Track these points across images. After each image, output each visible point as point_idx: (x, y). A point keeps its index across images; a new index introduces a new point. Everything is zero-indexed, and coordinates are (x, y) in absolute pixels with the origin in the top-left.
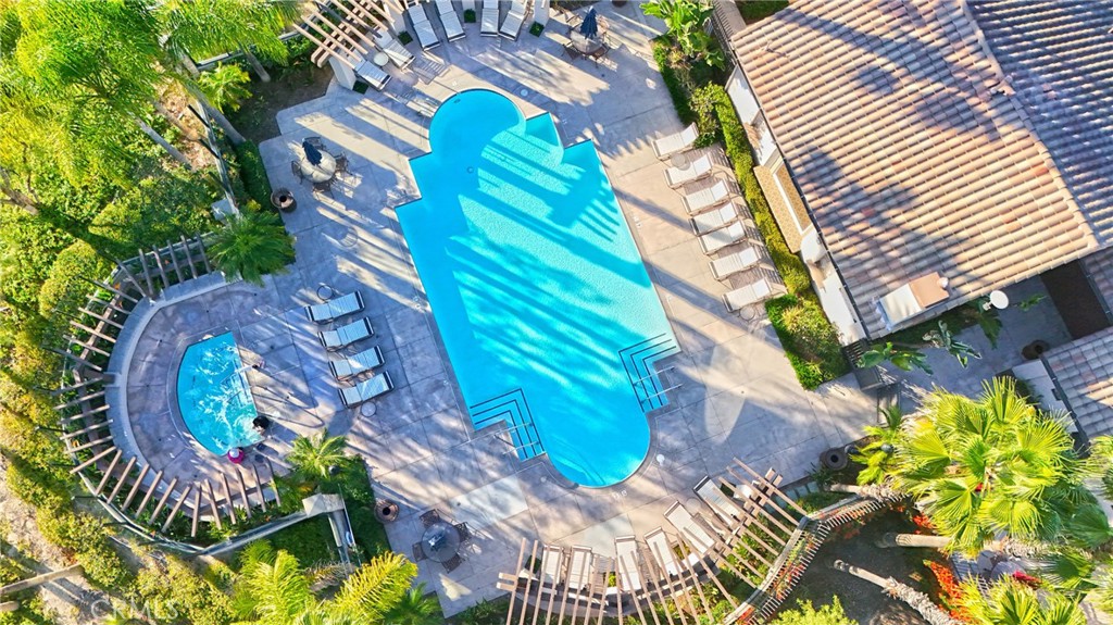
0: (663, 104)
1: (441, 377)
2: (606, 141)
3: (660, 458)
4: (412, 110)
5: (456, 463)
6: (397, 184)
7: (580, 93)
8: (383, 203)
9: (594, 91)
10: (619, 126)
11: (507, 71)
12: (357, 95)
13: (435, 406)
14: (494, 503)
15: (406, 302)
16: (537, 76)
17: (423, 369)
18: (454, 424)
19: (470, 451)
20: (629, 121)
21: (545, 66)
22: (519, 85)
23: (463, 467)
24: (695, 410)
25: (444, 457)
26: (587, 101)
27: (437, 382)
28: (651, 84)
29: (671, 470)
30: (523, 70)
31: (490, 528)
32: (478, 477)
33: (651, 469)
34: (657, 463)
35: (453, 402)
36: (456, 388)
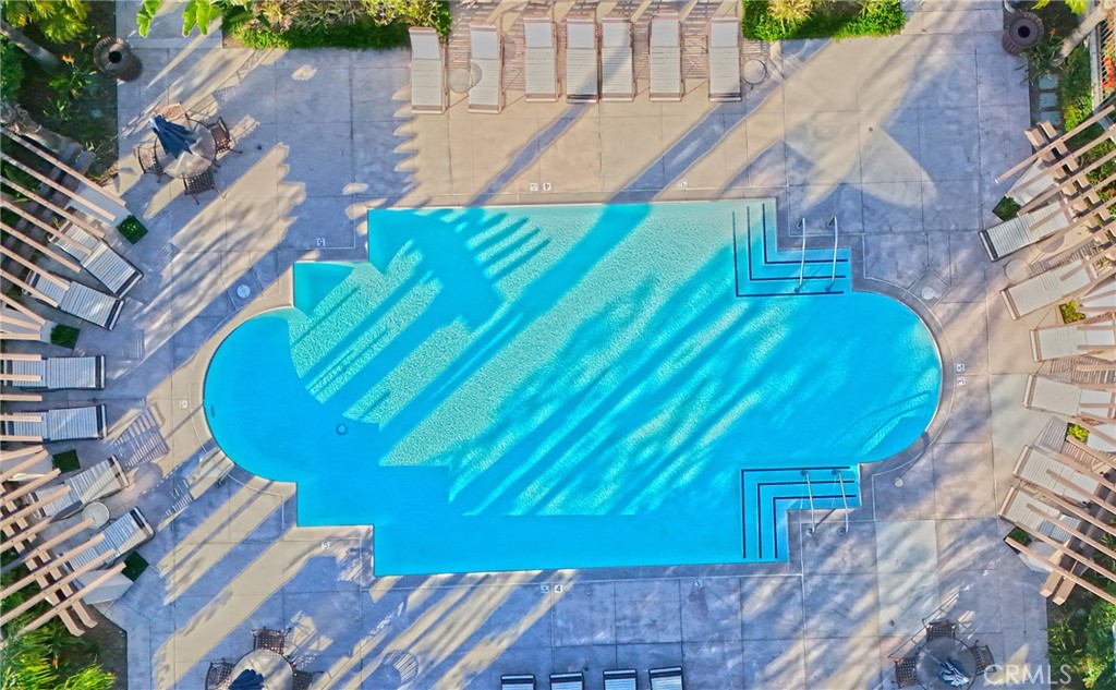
0: (346, 66)
1: (687, 587)
2: (380, 187)
3: (928, 294)
4: (208, 492)
5: (829, 606)
6: (333, 558)
7: (278, 199)
8: (360, 592)
9: (282, 173)
10: (361, 155)
11: (193, 306)
12: (147, 577)
13: (729, 612)
14: (907, 567)
15: (544, 606)
16: (220, 259)
17: (664, 612)
18: (767, 590)
19: (816, 580)
20: (358, 137)
21: (207, 239)
22: (226, 295)
23: (839, 599)
24: (874, 213)
25: (812, 622)
26: (296, 191)
27: (692, 596)
28: (305, 71)
29: (951, 284)
30: (201, 278)
31: (943, 586)
32: (859, 580)
33: (939, 314)
34: (933, 301)
35: (733, 582)
36: (712, 570)
